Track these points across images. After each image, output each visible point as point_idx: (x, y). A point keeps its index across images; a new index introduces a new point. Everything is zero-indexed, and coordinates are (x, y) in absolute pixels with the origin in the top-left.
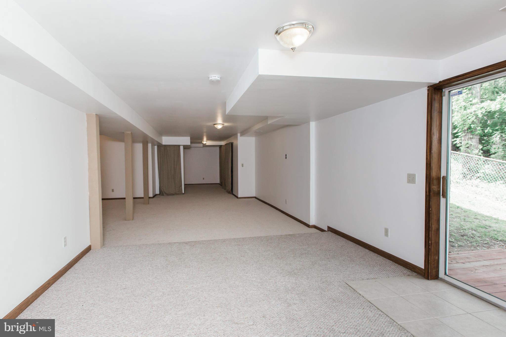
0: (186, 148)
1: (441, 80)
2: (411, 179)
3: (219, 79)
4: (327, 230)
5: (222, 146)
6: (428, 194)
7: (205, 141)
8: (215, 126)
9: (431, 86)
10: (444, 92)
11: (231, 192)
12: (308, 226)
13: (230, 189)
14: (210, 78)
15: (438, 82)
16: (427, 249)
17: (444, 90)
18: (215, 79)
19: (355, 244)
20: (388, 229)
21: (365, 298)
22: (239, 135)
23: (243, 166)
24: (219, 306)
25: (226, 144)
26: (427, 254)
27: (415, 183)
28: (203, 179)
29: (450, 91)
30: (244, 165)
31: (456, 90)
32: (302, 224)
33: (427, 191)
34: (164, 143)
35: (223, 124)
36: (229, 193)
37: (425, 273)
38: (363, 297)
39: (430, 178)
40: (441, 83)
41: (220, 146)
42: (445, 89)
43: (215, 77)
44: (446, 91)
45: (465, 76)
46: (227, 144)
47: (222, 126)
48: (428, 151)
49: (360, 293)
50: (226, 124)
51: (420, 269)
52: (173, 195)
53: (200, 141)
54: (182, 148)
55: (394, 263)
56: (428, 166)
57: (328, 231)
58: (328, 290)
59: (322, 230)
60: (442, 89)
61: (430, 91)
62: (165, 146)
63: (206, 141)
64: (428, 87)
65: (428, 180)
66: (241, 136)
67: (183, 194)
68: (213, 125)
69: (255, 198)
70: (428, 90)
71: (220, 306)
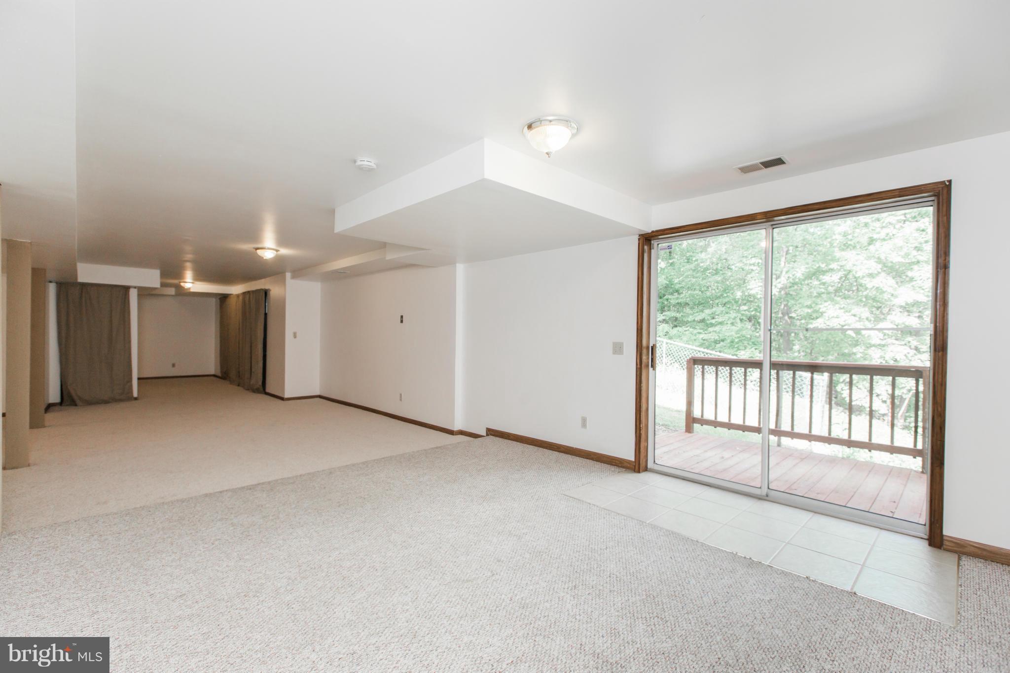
0: (145, 293)
1: (654, 230)
2: (618, 348)
3: (375, 166)
4: (485, 435)
5: (232, 296)
6: (639, 366)
7: (190, 283)
8: (259, 252)
9: (642, 235)
10: (653, 244)
11: (261, 389)
12: (451, 432)
13: (260, 383)
14: (359, 163)
15: (650, 231)
16: (638, 435)
17: (652, 242)
18: (369, 166)
19: (536, 448)
20: (586, 418)
21: (597, 506)
22: (288, 275)
23: (295, 337)
24: (417, 567)
25: (244, 293)
26: (638, 440)
27: (623, 354)
28: (174, 365)
29: (658, 244)
30: (298, 335)
31: (666, 244)
32: (438, 432)
33: (638, 363)
34: (81, 279)
35: (277, 251)
36: (256, 391)
37: (635, 466)
38: (595, 505)
39: (642, 346)
40: (654, 233)
41: (223, 298)
42: (654, 241)
43: (366, 161)
44: (654, 243)
45: (680, 230)
46: (249, 292)
47: (275, 254)
48: (639, 314)
49: (589, 501)
50: (284, 251)
51: (629, 462)
52: (106, 402)
53: (175, 281)
54: (133, 295)
55: (595, 462)
56: (639, 331)
57: (487, 435)
58: (551, 508)
59: (475, 436)
60: (650, 240)
61: (641, 241)
62: (84, 285)
63: (193, 283)
64: (640, 235)
65: (639, 349)
66: (293, 277)
67: (136, 399)
68: (254, 250)
69: (320, 397)
70: (639, 239)
71: (419, 566)
